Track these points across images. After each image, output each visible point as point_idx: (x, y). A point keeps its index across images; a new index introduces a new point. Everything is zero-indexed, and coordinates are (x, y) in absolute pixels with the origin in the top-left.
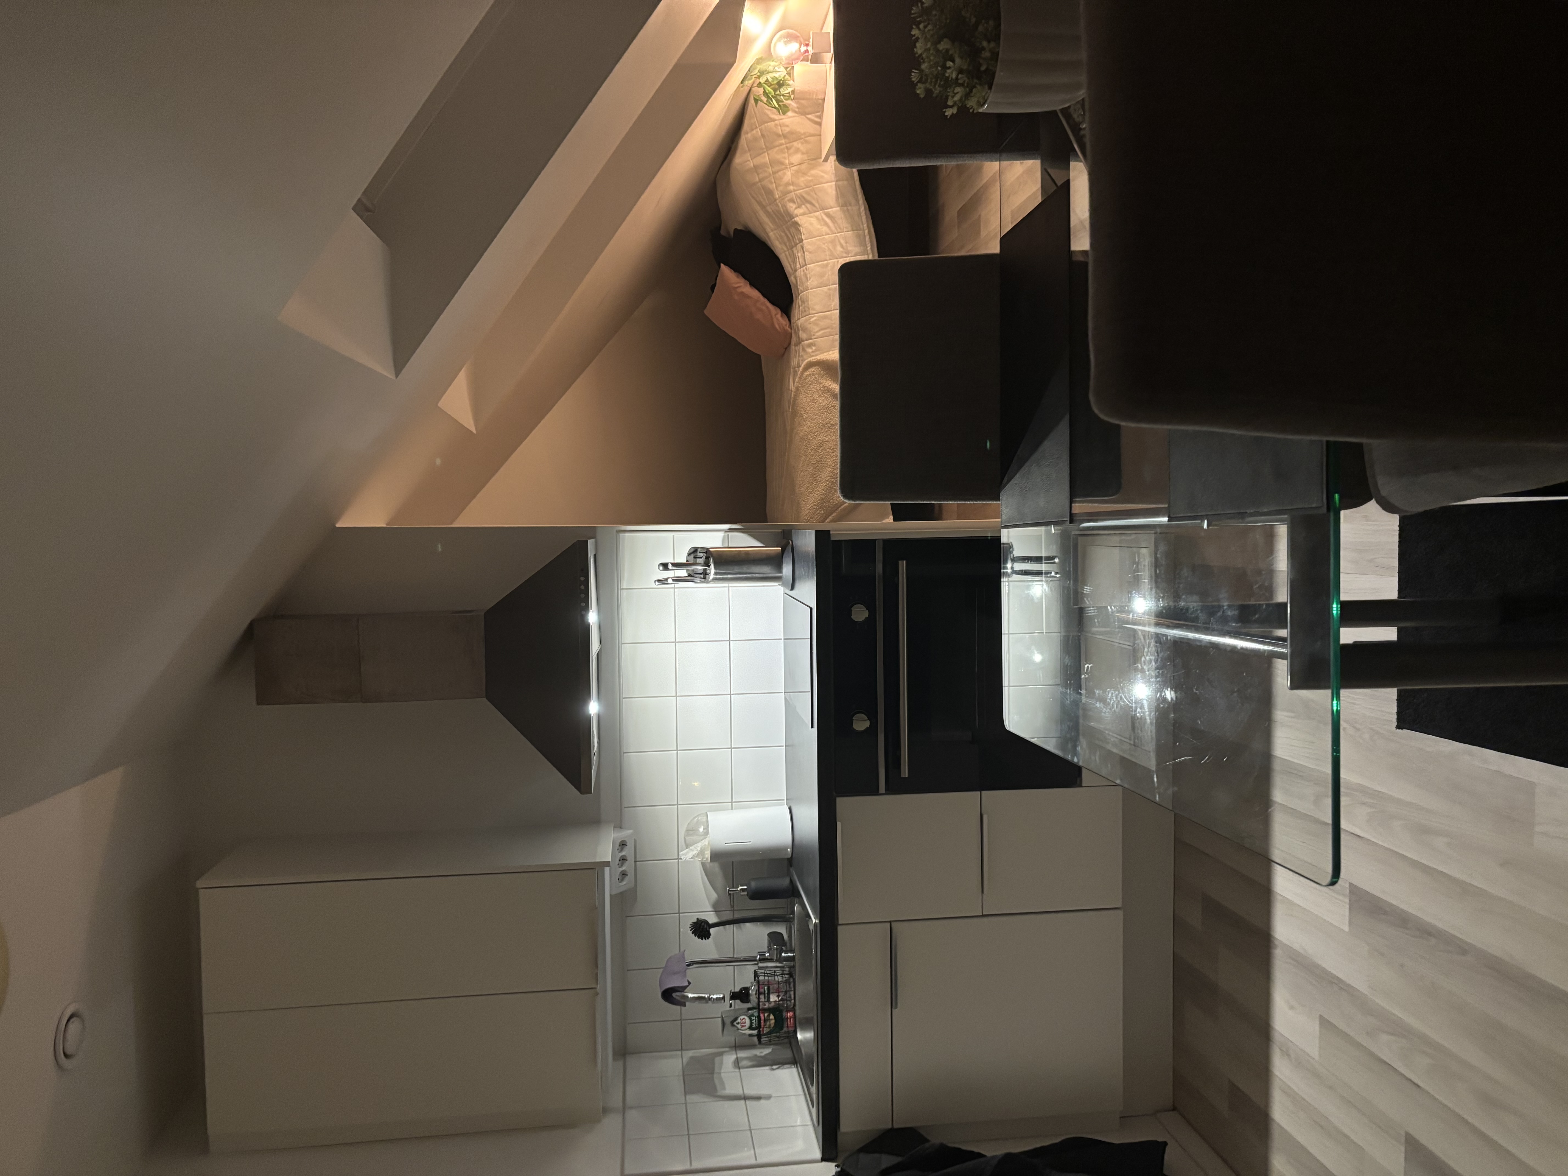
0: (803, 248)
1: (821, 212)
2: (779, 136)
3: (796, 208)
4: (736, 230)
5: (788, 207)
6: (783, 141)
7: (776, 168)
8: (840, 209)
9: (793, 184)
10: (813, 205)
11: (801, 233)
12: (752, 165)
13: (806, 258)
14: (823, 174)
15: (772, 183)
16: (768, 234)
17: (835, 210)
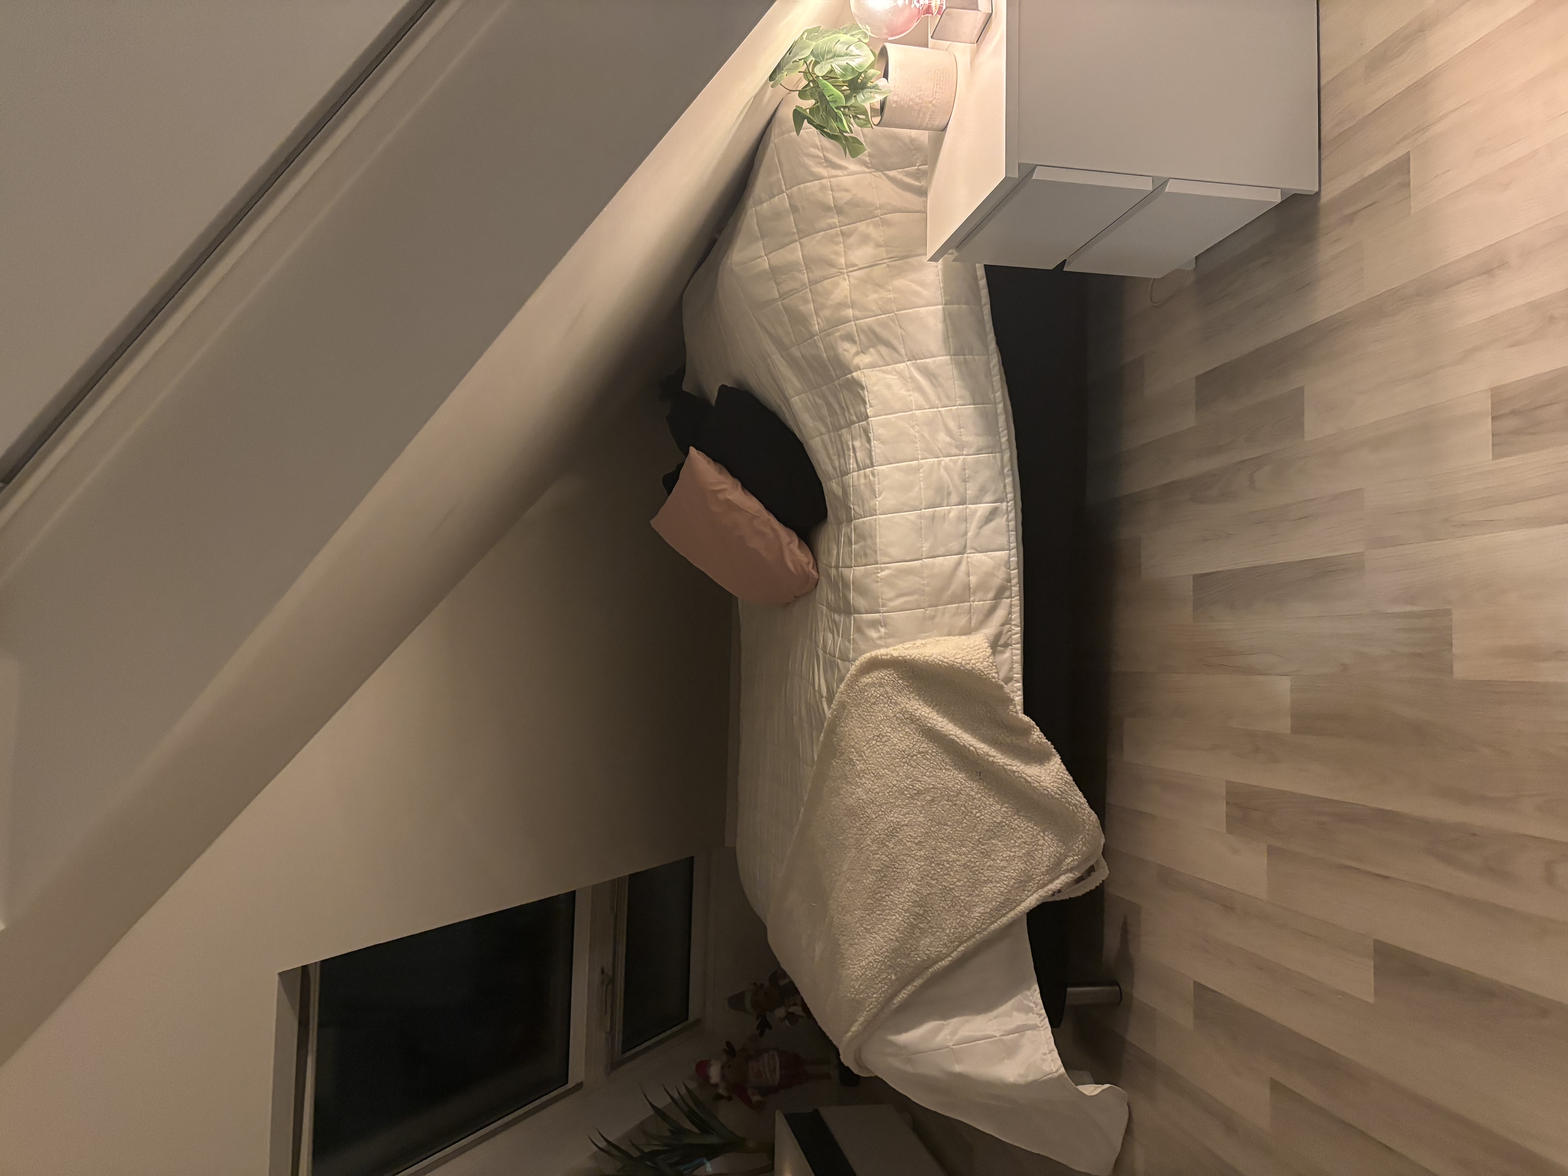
0: (866, 432)
1: (909, 363)
2: (827, 209)
3: (857, 354)
4: (723, 388)
5: (840, 350)
6: (835, 220)
7: (817, 274)
8: (951, 359)
9: (853, 305)
10: (895, 349)
11: (864, 403)
12: (767, 266)
13: (873, 453)
14: (919, 289)
15: (806, 301)
16: (788, 401)
17: (941, 361)
